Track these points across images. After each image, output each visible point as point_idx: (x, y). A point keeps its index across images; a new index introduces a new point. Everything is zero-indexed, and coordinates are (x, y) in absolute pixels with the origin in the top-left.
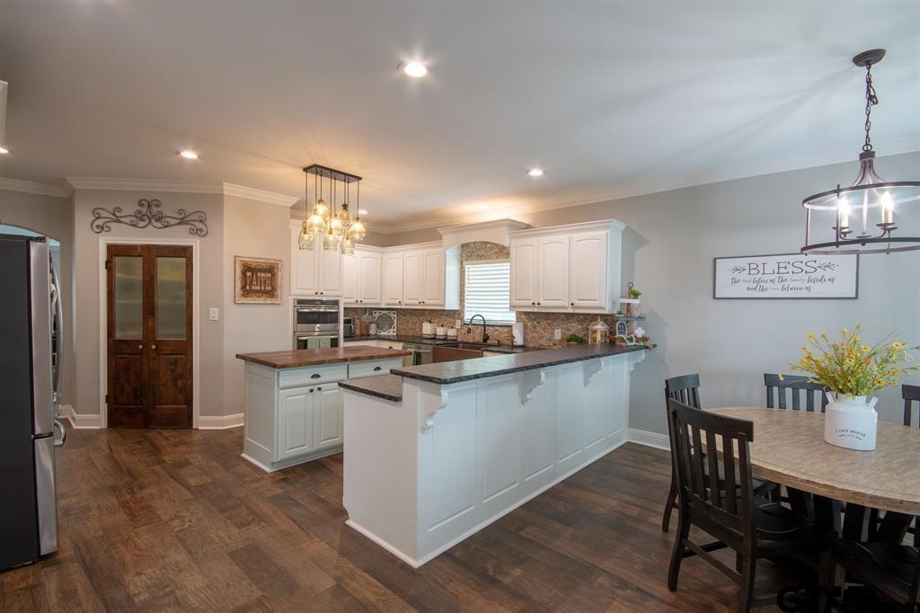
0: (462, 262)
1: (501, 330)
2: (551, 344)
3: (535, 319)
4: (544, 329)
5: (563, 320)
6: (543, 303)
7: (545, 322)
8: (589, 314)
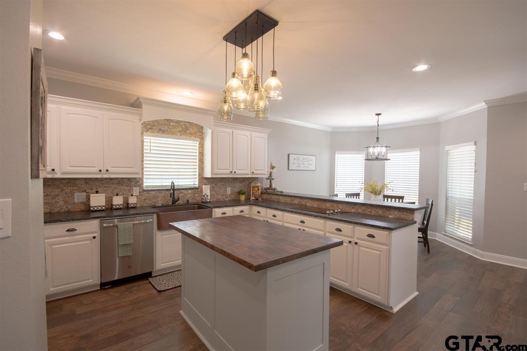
0: (142, 133)
1: (185, 192)
2: (225, 198)
3: (213, 182)
4: (220, 188)
5: (231, 182)
6: (237, 172)
7: (221, 183)
8: (245, 178)
